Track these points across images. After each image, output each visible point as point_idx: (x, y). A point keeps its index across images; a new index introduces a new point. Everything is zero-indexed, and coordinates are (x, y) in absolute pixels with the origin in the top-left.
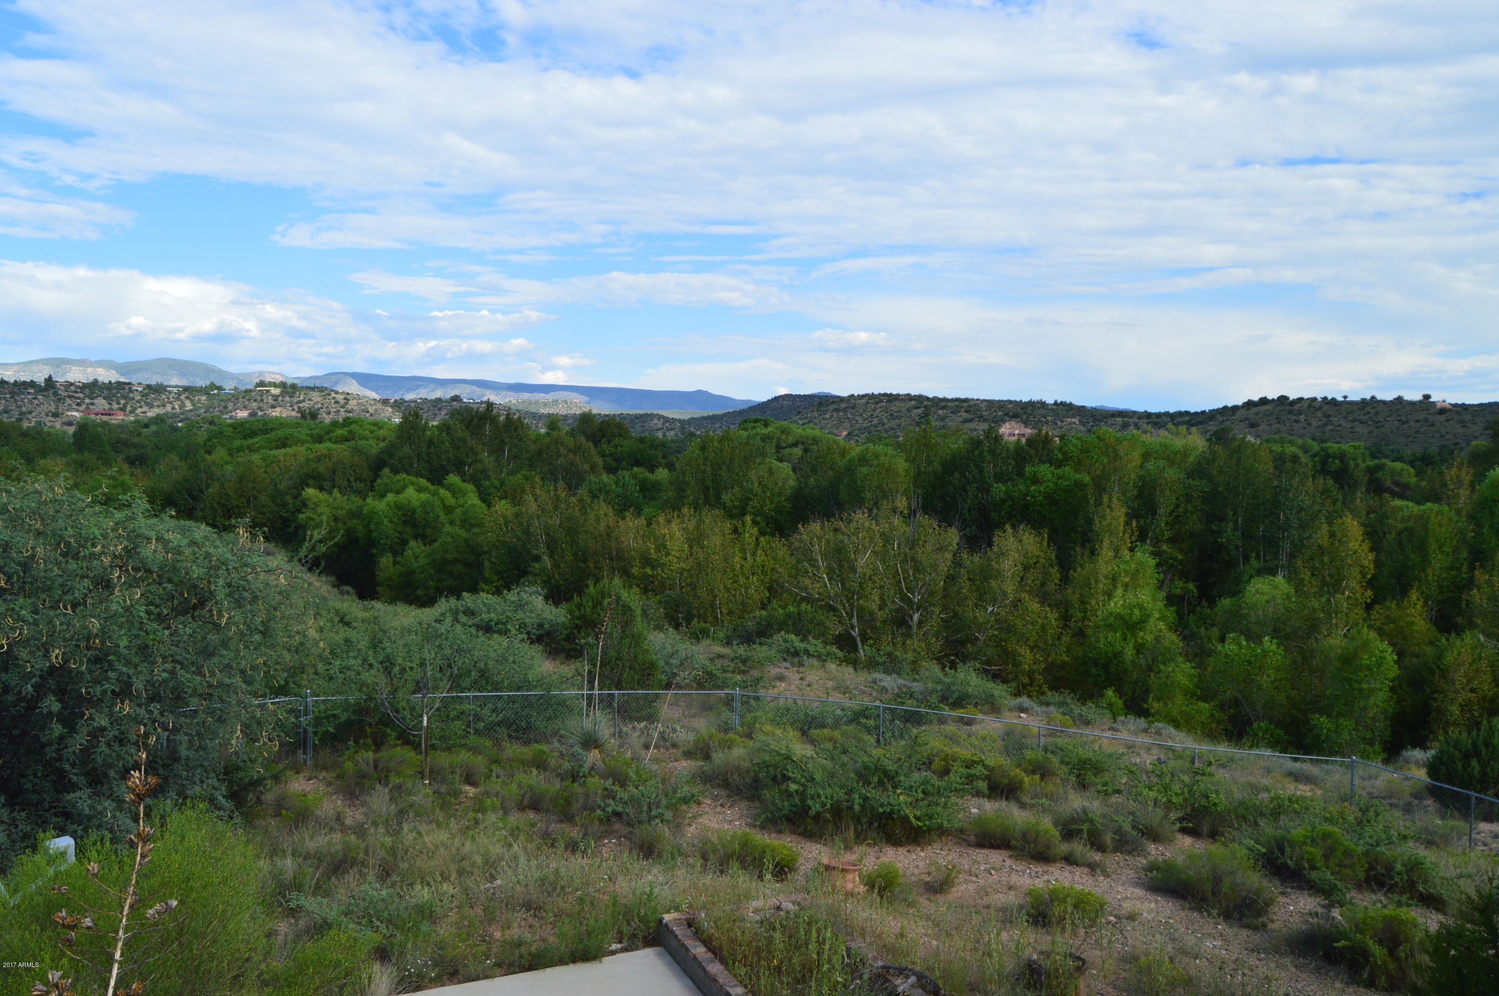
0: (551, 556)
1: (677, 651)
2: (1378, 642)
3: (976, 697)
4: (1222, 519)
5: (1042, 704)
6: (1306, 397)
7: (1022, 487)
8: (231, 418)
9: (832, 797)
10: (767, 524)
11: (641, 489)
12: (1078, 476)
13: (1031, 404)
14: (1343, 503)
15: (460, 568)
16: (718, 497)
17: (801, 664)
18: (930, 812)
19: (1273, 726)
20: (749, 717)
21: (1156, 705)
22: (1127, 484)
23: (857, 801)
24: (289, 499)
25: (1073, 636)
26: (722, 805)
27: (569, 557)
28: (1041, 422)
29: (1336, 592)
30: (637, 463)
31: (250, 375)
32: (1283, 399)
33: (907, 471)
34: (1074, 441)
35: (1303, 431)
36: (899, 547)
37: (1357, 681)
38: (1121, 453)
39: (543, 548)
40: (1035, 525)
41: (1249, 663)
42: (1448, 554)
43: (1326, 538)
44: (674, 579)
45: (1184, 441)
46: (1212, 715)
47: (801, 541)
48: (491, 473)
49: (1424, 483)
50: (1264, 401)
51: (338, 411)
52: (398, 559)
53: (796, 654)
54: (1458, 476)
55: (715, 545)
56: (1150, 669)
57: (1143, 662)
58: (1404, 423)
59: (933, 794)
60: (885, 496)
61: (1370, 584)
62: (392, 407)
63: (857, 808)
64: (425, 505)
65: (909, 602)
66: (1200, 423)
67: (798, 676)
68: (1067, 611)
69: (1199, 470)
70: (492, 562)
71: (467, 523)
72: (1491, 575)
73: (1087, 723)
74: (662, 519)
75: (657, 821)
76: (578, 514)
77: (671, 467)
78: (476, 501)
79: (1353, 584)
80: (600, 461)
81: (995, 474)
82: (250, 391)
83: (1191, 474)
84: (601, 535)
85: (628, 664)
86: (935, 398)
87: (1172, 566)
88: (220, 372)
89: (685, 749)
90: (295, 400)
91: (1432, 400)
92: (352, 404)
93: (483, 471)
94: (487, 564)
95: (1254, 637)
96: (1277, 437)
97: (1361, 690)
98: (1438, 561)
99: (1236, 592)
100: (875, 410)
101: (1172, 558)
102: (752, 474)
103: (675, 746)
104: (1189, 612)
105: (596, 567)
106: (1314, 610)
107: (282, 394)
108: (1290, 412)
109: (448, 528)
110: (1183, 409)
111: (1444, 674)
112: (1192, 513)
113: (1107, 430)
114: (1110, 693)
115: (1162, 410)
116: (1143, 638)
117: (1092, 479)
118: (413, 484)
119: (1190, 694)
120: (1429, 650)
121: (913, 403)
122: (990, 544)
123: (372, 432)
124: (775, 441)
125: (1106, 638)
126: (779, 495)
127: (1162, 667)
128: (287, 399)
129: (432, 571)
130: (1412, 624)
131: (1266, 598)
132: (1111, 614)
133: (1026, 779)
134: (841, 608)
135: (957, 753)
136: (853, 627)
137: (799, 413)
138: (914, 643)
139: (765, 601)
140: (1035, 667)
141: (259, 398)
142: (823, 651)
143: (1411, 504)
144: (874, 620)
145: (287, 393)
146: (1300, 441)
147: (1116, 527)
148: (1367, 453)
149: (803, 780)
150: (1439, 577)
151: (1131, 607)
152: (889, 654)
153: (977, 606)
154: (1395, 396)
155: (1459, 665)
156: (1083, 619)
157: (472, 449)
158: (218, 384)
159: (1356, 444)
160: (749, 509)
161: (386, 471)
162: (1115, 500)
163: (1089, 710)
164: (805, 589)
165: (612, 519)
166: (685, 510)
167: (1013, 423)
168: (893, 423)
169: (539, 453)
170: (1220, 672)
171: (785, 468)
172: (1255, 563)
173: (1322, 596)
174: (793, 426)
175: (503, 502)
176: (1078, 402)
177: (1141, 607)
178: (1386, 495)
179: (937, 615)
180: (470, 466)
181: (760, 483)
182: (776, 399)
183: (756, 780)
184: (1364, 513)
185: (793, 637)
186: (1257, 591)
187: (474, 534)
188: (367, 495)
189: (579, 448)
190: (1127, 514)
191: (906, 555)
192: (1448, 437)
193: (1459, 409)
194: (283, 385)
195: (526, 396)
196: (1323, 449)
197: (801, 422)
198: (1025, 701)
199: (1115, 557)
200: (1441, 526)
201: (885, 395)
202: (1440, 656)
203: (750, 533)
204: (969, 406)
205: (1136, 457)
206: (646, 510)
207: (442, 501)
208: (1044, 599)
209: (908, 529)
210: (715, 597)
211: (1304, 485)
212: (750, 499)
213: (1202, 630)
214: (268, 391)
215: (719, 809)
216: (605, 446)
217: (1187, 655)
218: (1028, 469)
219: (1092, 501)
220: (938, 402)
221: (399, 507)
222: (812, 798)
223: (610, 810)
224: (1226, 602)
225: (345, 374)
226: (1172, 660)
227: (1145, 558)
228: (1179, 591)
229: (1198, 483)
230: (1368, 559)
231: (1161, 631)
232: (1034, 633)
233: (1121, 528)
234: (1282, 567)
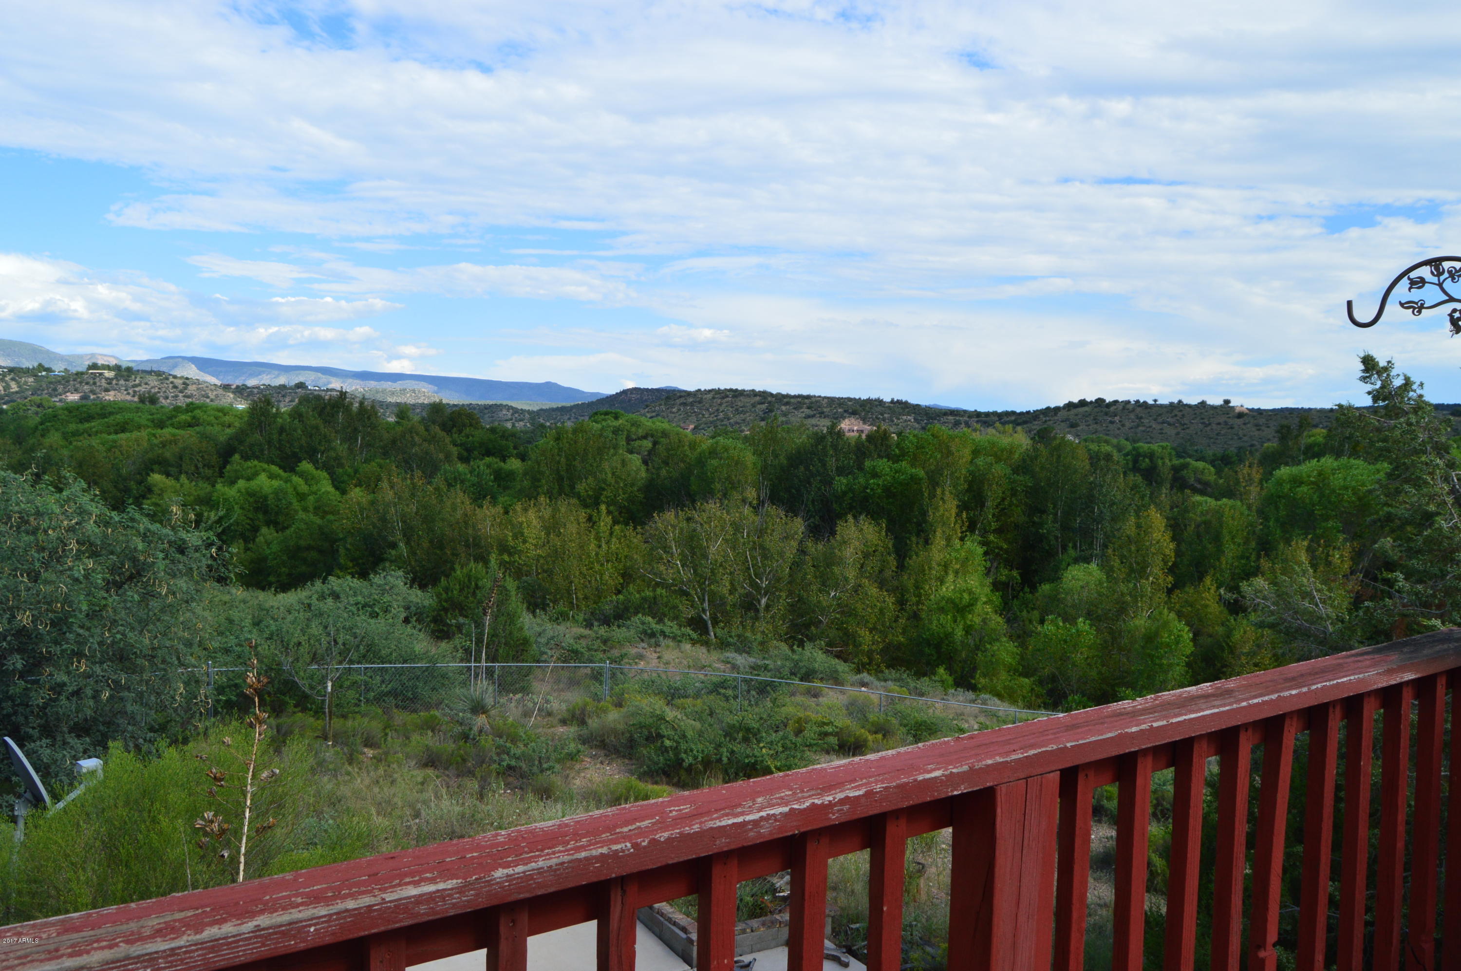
0: (407, 543)
1: (544, 630)
2: (1176, 622)
3: (822, 673)
4: (1043, 512)
5: (879, 679)
6: (1120, 400)
7: (862, 480)
8: (60, 401)
9: (703, 751)
10: (620, 513)
11: (495, 479)
12: (914, 470)
13: (869, 401)
14: (1151, 498)
15: (314, 554)
16: (572, 487)
17: (657, 645)
18: (788, 763)
19: (1085, 699)
20: (617, 689)
21: (982, 681)
22: (958, 478)
23: (725, 754)
24: (132, 485)
25: (908, 619)
26: (602, 763)
27: (426, 544)
28: (878, 419)
29: (1141, 578)
30: (489, 453)
31: (80, 357)
32: (1100, 401)
33: (754, 464)
34: (911, 437)
35: (1118, 432)
36: (748, 534)
37: (1158, 657)
38: (953, 449)
39: (399, 535)
40: (874, 515)
41: (1065, 641)
42: (1239, 545)
43: (1133, 529)
44: (531, 566)
45: (1010, 439)
46: (1032, 689)
47: (657, 529)
48: (344, 461)
49: (1221, 481)
50: (1083, 403)
51: (177, 396)
52: (251, 546)
53: (653, 635)
54: (1249, 475)
55: (572, 534)
56: (977, 648)
57: (971, 642)
58: (1207, 425)
59: (790, 749)
60: (734, 488)
61: (1172, 570)
62: (233, 392)
63: (725, 760)
64: (277, 492)
65: (758, 588)
66: (1025, 422)
67: (655, 655)
68: (903, 596)
69: (1023, 467)
70: (347, 549)
71: (320, 509)
72: (1274, 564)
73: (922, 695)
74: (518, 507)
75: (548, 772)
76: (434, 502)
77: (523, 457)
78: (331, 489)
79: (1156, 570)
80: (455, 451)
81: (837, 468)
82: (82, 373)
83: (1016, 470)
84: (458, 523)
85: (503, 640)
86: (779, 394)
87: (998, 555)
88: (48, 352)
89: (559, 717)
90: (131, 384)
91: (1231, 405)
92: (192, 389)
93: (337, 458)
94: (342, 551)
95: (1070, 619)
96: (1094, 436)
97: (1161, 665)
98: (1230, 551)
99: (1055, 578)
100: (721, 404)
101: (998, 548)
102: (606, 465)
103: (550, 714)
104: (1013, 598)
105: (453, 554)
106: (1122, 594)
107: (116, 377)
108: (1106, 414)
109: (301, 515)
110: (1009, 410)
111: (1232, 650)
112: (1017, 506)
113: (942, 429)
114: (941, 670)
115: (991, 410)
116: (971, 621)
117: (927, 473)
118: (264, 470)
119: (1013, 671)
120: (1220, 630)
121: (758, 398)
122: (833, 533)
123: (216, 418)
124: (625, 433)
125: (939, 620)
126: (632, 485)
127: (988, 646)
128: (122, 382)
129: (285, 558)
130: (1207, 606)
131: (1081, 583)
132: (943, 598)
133: (870, 738)
134: (693, 592)
135: (808, 716)
136: (704, 611)
137: (647, 406)
138: (762, 626)
139: (619, 587)
140: (874, 647)
141: (91, 381)
142: (679, 633)
143: (1209, 499)
144: (724, 604)
145: (122, 376)
146: (1115, 441)
147: (948, 518)
148: (1174, 453)
149: (676, 737)
150: (1232, 565)
151: (962, 591)
152: (739, 636)
153: (820, 591)
154: (1200, 401)
155: (1244, 642)
156: (918, 603)
157: (325, 436)
158: (46, 366)
159: (1164, 444)
160: (603, 498)
161: (237, 457)
162: (947, 493)
163: (924, 683)
164: (659, 574)
165: (468, 506)
166: (542, 499)
167: (853, 420)
168: (738, 418)
169: (394, 442)
170: (1039, 650)
171: (635, 460)
172: (1072, 552)
173: (1129, 581)
174: (643, 419)
175: (358, 489)
176: (913, 401)
177: (970, 592)
178: (1188, 491)
179: (783, 601)
180: (323, 453)
181: (613, 474)
182: (625, 392)
183: (631, 740)
184: (1168, 507)
185: (649, 619)
186: (1073, 578)
187: (329, 521)
188: (216, 482)
189: (434, 437)
190: (958, 507)
191: (754, 543)
192: (1245, 439)
193: (1255, 414)
194: (117, 368)
195: (372, 384)
196: (1134, 449)
197: (649, 415)
198: (865, 676)
199: (947, 546)
200: (1233, 518)
201: (731, 390)
202: (1229, 635)
203: (605, 522)
204: (812, 403)
205: (967, 453)
206: (501, 499)
207: (295, 489)
208: (882, 584)
209: (757, 519)
210: (571, 582)
211: (1116, 481)
212: (604, 489)
213: (1025, 613)
214: (101, 374)
215: (598, 766)
216: (455, 436)
217: (1011, 637)
218: (868, 464)
219: (926, 494)
220: (782, 398)
221: (251, 494)
222: (685, 752)
223: (505, 764)
224: (1046, 588)
225: (184, 358)
226: (998, 640)
227: (974, 547)
228: (1003, 578)
229: (1022, 478)
230: (1169, 548)
231: (987, 613)
232: (872, 616)
233: (953, 519)
234: (1096, 555)
